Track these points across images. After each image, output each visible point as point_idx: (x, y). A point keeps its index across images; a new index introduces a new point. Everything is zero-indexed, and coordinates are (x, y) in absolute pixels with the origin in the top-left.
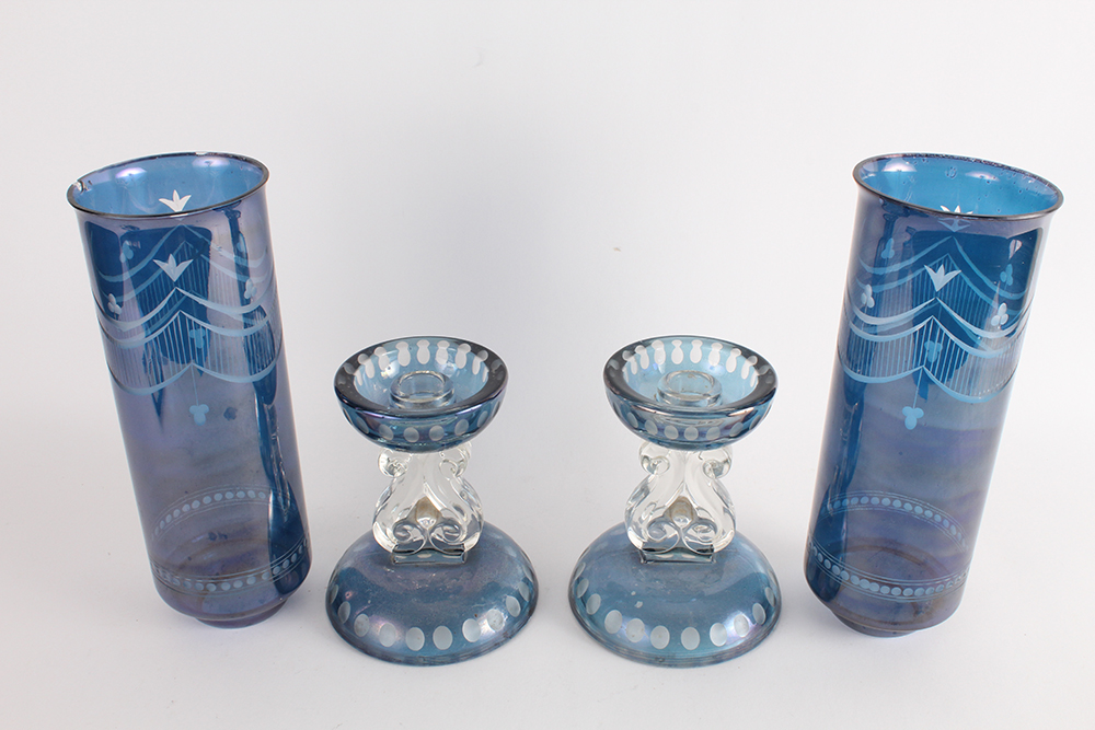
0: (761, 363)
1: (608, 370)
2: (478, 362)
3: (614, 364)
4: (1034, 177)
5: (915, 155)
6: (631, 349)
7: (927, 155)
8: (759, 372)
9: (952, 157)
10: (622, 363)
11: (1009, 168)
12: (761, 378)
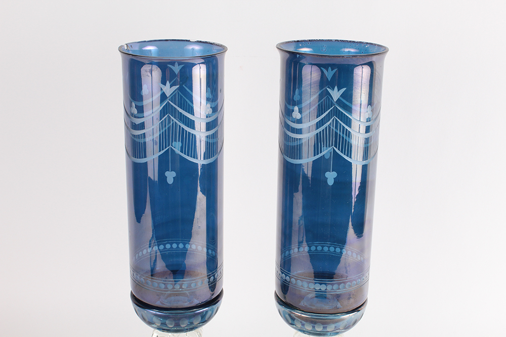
4: (367, 43)
5: (304, 41)
7: (309, 40)
9: (323, 40)
11: (354, 42)
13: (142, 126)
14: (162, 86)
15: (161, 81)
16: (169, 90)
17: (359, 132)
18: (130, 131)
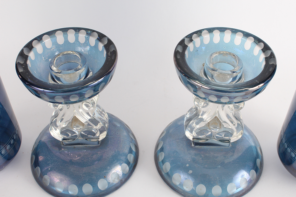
0: (266, 48)
1: (176, 53)
2: (101, 46)
3: (180, 49)
6: (190, 37)
8: (265, 55)
10: (185, 47)
12: (267, 59)
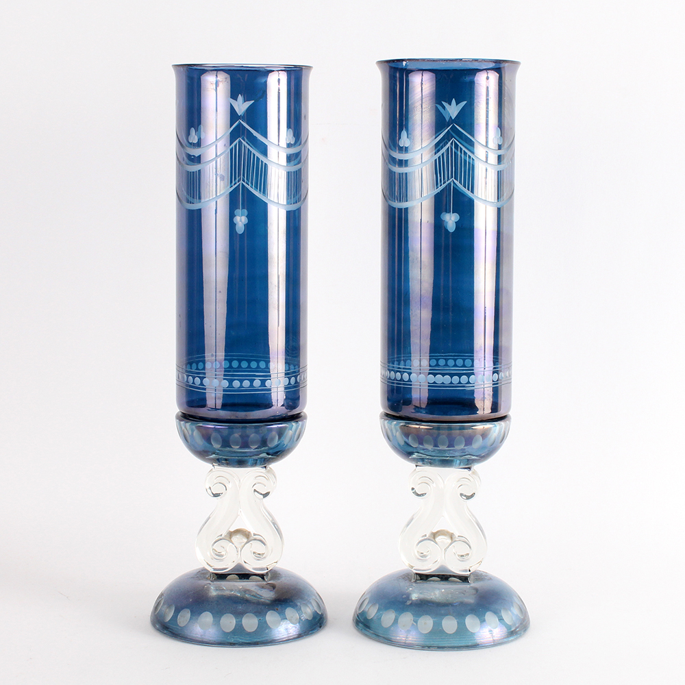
13: (197, 160)
14: (233, 101)
15: (231, 95)
16: (242, 106)
17: (486, 162)
18: (182, 165)
